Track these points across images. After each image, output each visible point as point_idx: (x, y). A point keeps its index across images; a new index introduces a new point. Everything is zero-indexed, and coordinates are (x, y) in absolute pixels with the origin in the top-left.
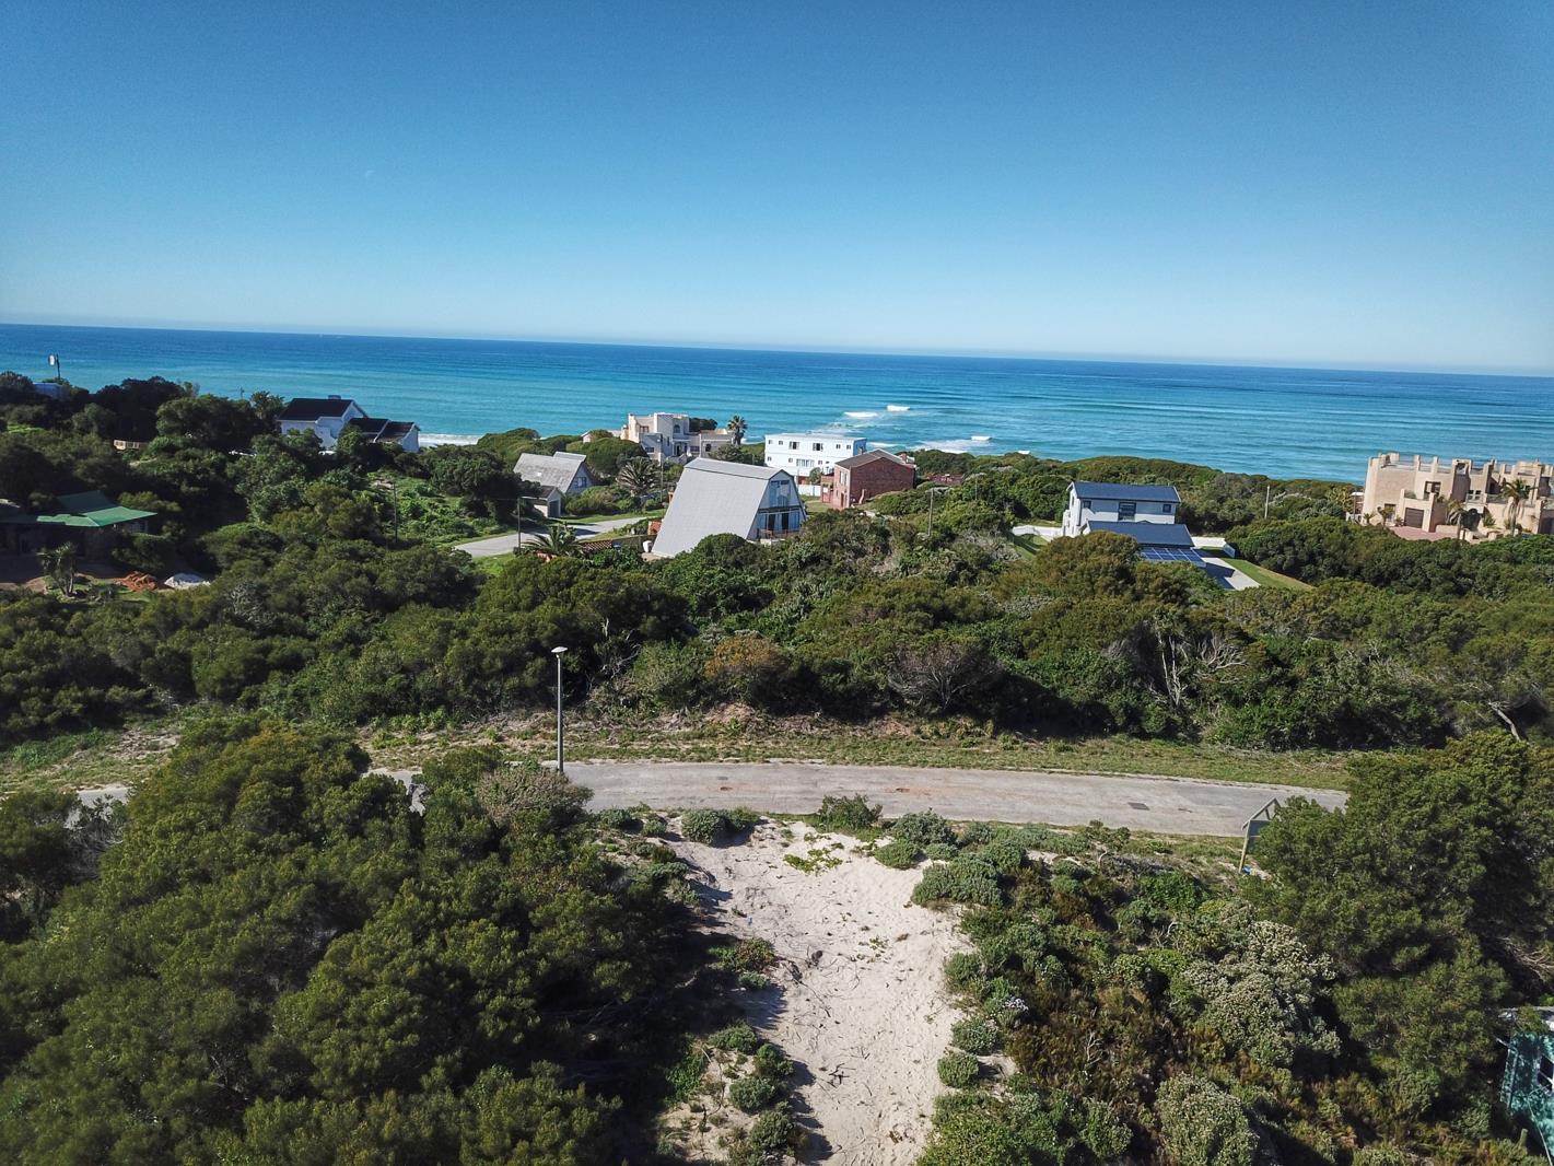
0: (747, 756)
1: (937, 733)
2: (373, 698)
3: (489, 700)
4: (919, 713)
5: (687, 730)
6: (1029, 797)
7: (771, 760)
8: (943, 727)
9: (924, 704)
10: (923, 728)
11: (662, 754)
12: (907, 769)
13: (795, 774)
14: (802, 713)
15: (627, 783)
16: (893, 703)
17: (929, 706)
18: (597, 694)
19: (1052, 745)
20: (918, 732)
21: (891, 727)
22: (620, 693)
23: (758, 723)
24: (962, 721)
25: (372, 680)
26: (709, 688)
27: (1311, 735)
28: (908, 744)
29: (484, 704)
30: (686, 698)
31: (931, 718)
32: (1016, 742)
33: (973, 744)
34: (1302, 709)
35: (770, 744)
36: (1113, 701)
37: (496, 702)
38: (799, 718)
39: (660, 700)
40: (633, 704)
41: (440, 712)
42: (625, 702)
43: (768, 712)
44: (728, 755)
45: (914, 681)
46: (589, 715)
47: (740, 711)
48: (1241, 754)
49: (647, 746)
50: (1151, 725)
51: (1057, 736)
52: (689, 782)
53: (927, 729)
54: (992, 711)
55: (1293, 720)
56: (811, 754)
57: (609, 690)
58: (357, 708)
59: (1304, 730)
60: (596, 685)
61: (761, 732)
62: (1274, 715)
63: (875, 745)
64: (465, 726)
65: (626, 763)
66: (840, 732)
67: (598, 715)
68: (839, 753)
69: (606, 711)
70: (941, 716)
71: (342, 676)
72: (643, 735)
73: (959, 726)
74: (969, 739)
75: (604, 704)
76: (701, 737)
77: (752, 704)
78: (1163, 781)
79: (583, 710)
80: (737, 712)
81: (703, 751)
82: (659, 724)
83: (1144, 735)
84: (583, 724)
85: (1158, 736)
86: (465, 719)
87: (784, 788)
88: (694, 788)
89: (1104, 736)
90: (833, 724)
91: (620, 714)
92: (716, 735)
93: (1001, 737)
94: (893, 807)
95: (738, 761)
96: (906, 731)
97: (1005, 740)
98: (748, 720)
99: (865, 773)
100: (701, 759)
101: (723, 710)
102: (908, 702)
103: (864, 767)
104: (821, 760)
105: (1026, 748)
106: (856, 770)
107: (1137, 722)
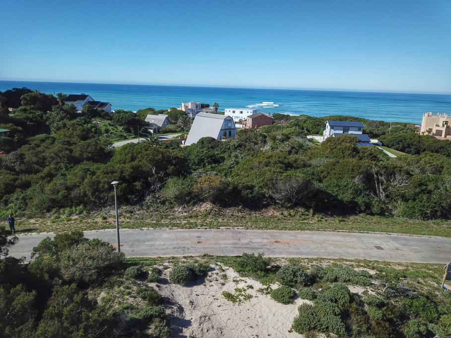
0: (211, 225)
1: (290, 214)
2: (53, 201)
3: (102, 201)
4: (282, 206)
5: (185, 214)
6: (332, 244)
7: (221, 228)
8: (292, 212)
9: (284, 202)
10: (284, 213)
11: (174, 225)
12: (278, 231)
13: (230, 234)
14: (234, 206)
15: (156, 240)
16: (272, 202)
17: (286, 203)
18: (148, 199)
19: (337, 219)
20: (282, 214)
21: (271, 212)
22: (158, 198)
23: (216, 211)
24: (300, 209)
25: (53, 193)
26: (196, 196)
27: (439, 214)
28: (278, 220)
29: (100, 203)
30: (185, 201)
31: (287, 208)
32: (322, 218)
33: (305, 219)
34: (435, 203)
35: (220, 220)
36: (360, 200)
37: (106, 202)
38: (233, 209)
39: (175, 201)
40: (163, 203)
41: (81, 207)
42: (160, 202)
43: (220, 206)
44: (202, 226)
46: (145, 208)
47: (208, 206)
48: (411, 221)
49: (167, 221)
50: (375, 209)
51: (339, 215)
52: (184, 239)
53: (286, 213)
54: (312, 205)
55: (432, 208)
56: (238, 225)
57: (154, 197)
58: (45, 205)
59: (436, 211)
60: (148, 195)
61: (217, 215)
62: (424, 206)
63: (265, 221)
64: (92, 213)
65: (158, 230)
66: (250, 214)
67: (148, 208)
68: (249, 224)
69: (152, 206)
70: (291, 208)
71: (42, 191)
72: (166, 218)
73: (299, 211)
74: (303, 217)
75: (151, 203)
76: (191, 217)
77: (213, 203)
78: (384, 235)
79: (142, 205)
80: (207, 206)
81: (192, 224)
82: (174, 212)
83: (372, 214)
84: (142, 212)
85: (378, 214)
86: (92, 209)
87: (225, 242)
88: (186, 242)
89: (357, 215)
90: (247, 211)
91: (158, 207)
92: (197, 217)
93: (316, 216)
94: (274, 251)
95: (206, 228)
96: (277, 214)
97: (318, 218)
98: (212, 210)
99: (261, 233)
100: (190, 228)
101: (201, 205)
102: (277, 201)
103: (260, 231)
104: (241, 228)
105: (326, 221)
106: (257, 232)
107: (370, 208)
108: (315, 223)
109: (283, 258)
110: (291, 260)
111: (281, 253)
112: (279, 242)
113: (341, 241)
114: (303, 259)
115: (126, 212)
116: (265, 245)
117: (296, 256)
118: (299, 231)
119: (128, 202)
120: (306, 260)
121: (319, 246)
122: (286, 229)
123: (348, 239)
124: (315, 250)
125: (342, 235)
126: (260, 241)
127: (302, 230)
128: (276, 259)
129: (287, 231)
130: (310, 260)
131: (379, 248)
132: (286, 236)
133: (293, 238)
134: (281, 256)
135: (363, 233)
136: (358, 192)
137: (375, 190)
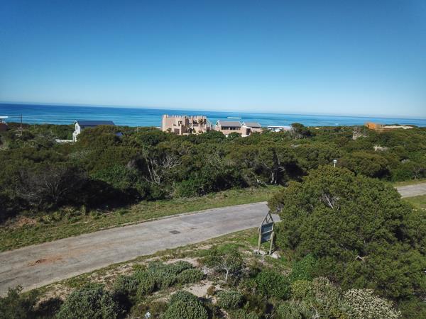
1: (53, 219)
4: (40, 210)
8: (56, 215)
9: (43, 203)
10: (44, 218)
12: (40, 245)
16: (22, 206)
17: (46, 204)
19: (117, 213)
20: (42, 220)
21: (22, 221)
24: (67, 209)
27: (210, 188)
31: (48, 211)
32: (99, 215)
33: (76, 220)
34: (206, 178)
36: (138, 186)
45: (35, 191)
48: (189, 200)
50: (155, 194)
51: (119, 207)
53: (47, 218)
54: (83, 201)
55: (204, 183)
59: (208, 185)
63: (14, 236)
70: (54, 209)
73: (66, 212)
74: (74, 218)
83: (153, 200)
85: (159, 199)
89: (137, 203)
93: (91, 213)
94: (38, 278)
96: (33, 222)
97: (94, 215)
99: (8, 256)
105: (105, 217)
107: (149, 194)
108: (91, 223)
110: (72, 282)
111: (51, 276)
112: (44, 260)
113: (131, 237)
114: (89, 274)
116: (18, 273)
117: (77, 274)
118: (72, 238)
120: (94, 275)
121: (106, 249)
122: (51, 239)
123: (139, 232)
124: (103, 257)
126: (7, 268)
127: (75, 235)
128: (45, 290)
129: (53, 242)
130: (101, 272)
131: (175, 232)
132: (54, 249)
133: (65, 248)
134: (52, 281)
136: (133, 178)
137: (149, 176)
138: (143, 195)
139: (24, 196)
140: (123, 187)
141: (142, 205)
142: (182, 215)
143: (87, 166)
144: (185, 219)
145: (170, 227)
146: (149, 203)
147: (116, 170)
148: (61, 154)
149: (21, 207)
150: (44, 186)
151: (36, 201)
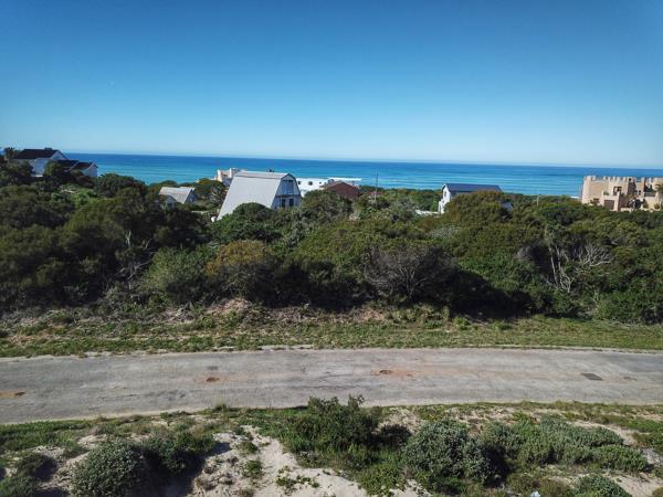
0: (242, 344)
1: (405, 318)
4: (390, 302)
5: (188, 322)
7: (264, 347)
8: (410, 313)
9: (394, 294)
10: (394, 314)
11: (160, 345)
12: (386, 350)
13: (285, 361)
14: (293, 305)
16: (366, 296)
17: (397, 296)
18: (111, 292)
19: (497, 325)
20: (391, 317)
21: (368, 314)
22: (133, 292)
23: (255, 315)
24: (424, 308)
26: (213, 286)
28: (384, 328)
30: (191, 295)
31: (400, 306)
32: (468, 324)
33: (435, 326)
35: (263, 332)
36: (532, 289)
38: (291, 309)
39: (168, 296)
40: (143, 301)
42: (136, 299)
43: (265, 305)
44: (222, 344)
45: (385, 276)
46: (100, 310)
47: (239, 304)
49: (147, 338)
50: (560, 307)
51: (498, 318)
53: (397, 315)
54: (447, 299)
56: (300, 340)
57: (123, 290)
60: (112, 285)
61: (256, 322)
62: (644, 298)
63: (357, 331)
65: (122, 355)
66: (326, 319)
67: (109, 311)
68: (326, 338)
69: (116, 307)
70: (408, 305)
72: (145, 329)
73: (423, 312)
74: (431, 322)
75: (116, 301)
76: (200, 328)
77: (250, 298)
79: (95, 307)
80: (237, 305)
81: (200, 341)
82: (164, 318)
83: (556, 315)
84: (94, 318)
85: (565, 315)
88: (180, 380)
90: (320, 313)
91: (130, 310)
92: (214, 326)
93: (456, 320)
94: (381, 393)
95: (231, 350)
96: (380, 317)
97: (460, 322)
98: (246, 313)
99: (349, 355)
100: (196, 349)
101: (224, 304)
102: (381, 293)
103: (349, 351)
104: (309, 346)
105: (476, 328)
106: (342, 354)
107: (551, 305)
108: (456, 333)
109: (404, 407)
110: (423, 412)
111: (397, 395)
112: (390, 372)
113: (515, 367)
114: (447, 407)
115: (57, 320)
116: (359, 380)
117: (430, 402)
118: (428, 349)
119: (64, 300)
120: (454, 410)
121: (475, 377)
122: (400, 345)
123: (527, 362)
125: (513, 354)
126: (348, 371)
127: (432, 346)
128: (390, 411)
129: (402, 350)
130: (465, 409)
131: (591, 377)
132: (403, 359)
133: (418, 363)
134: (398, 403)
135: (551, 349)
136: (524, 276)
137: (551, 275)
138: (539, 305)
139: (373, 281)
140: (507, 288)
141: (536, 321)
142: (609, 351)
143: (456, 249)
144: (612, 359)
145: (585, 366)
146: (549, 320)
147: (498, 259)
148: (421, 230)
149: (368, 296)
150: (397, 271)
151: (386, 291)
